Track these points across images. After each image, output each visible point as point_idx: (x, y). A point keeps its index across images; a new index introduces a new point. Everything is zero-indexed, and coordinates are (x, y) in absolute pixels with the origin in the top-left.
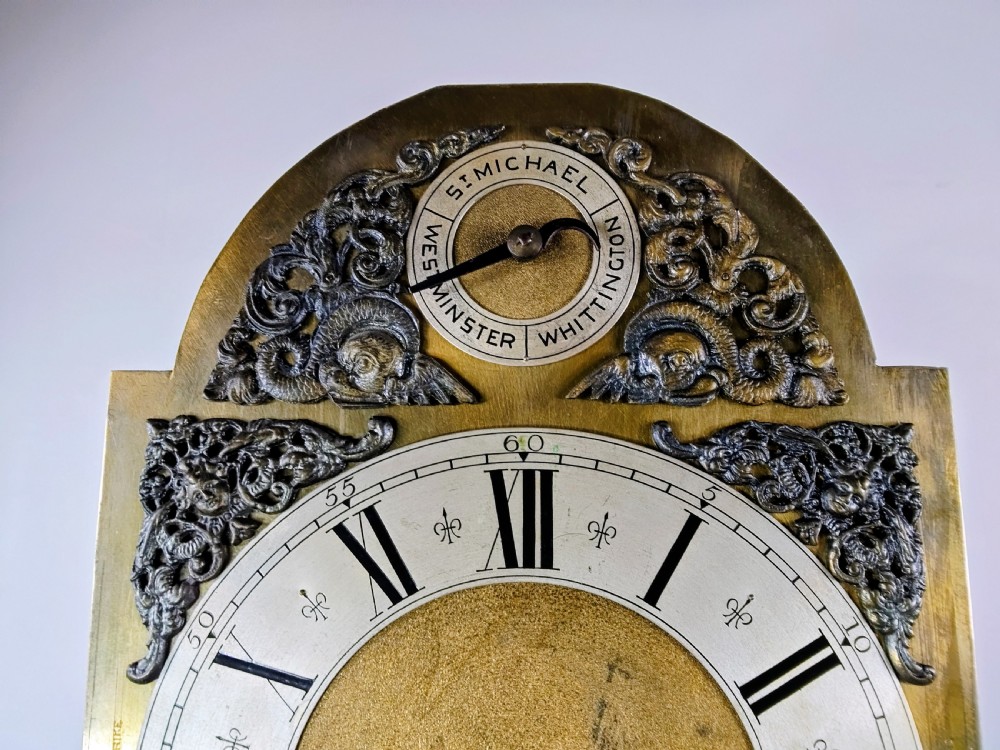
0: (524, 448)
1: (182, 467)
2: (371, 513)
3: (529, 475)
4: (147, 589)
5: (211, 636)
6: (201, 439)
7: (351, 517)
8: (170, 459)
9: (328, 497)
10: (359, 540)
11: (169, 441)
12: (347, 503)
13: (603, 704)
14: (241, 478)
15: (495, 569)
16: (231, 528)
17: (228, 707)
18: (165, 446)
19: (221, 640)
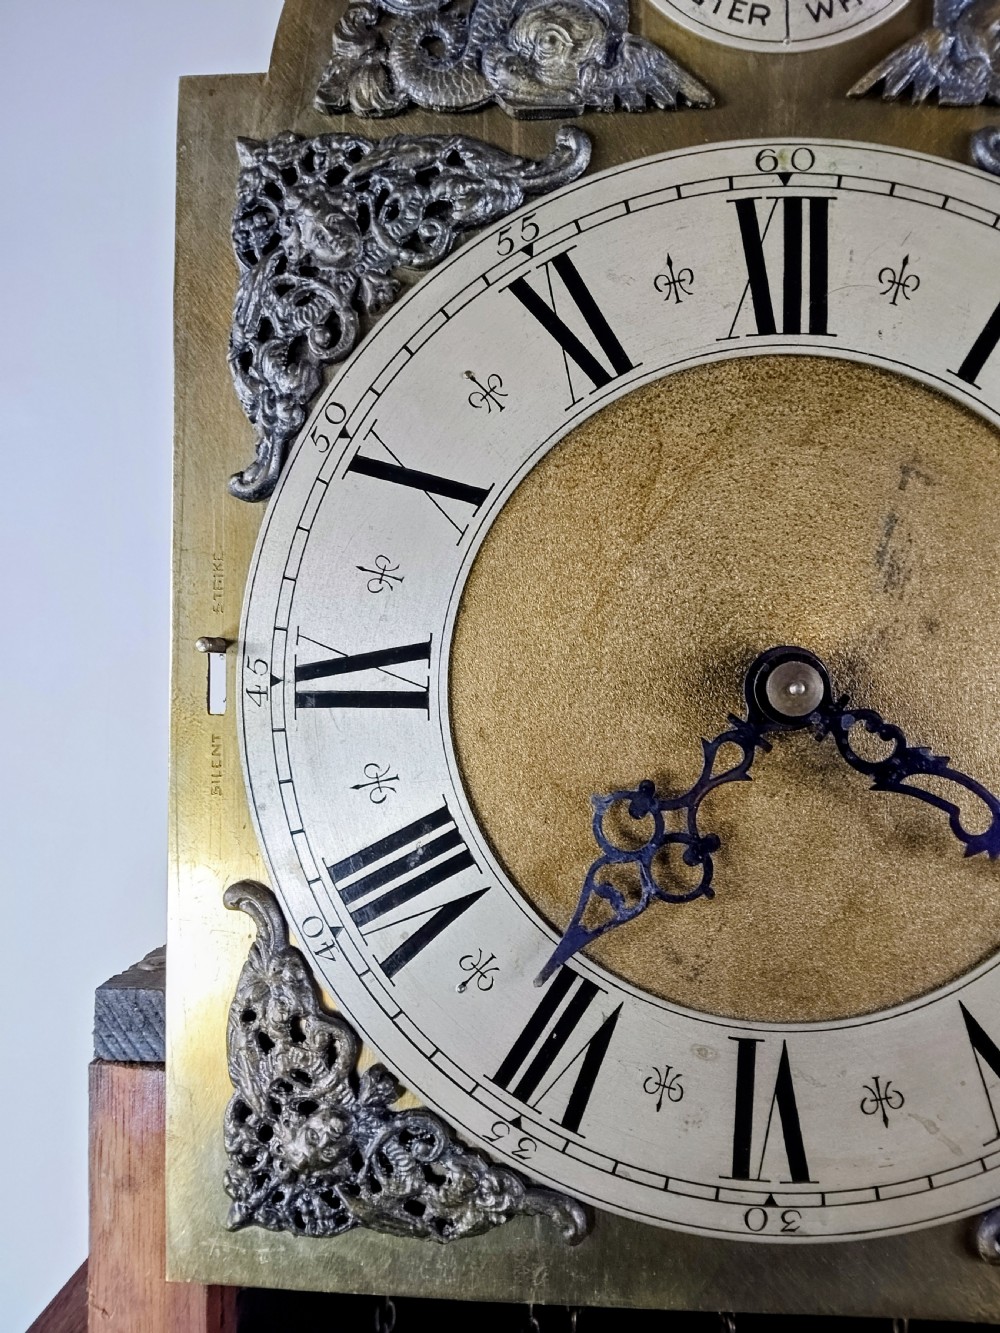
0: (785, 166)
1: (291, 202)
2: (563, 264)
3: (792, 206)
4: (252, 372)
5: (344, 434)
6: (317, 160)
7: (534, 270)
8: (272, 191)
9: (500, 243)
10: (547, 301)
11: (271, 165)
12: (528, 250)
13: (893, 519)
14: (377, 214)
15: (743, 337)
16: (366, 283)
17: (371, 528)
18: (265, 171)
19: (358, 440)
